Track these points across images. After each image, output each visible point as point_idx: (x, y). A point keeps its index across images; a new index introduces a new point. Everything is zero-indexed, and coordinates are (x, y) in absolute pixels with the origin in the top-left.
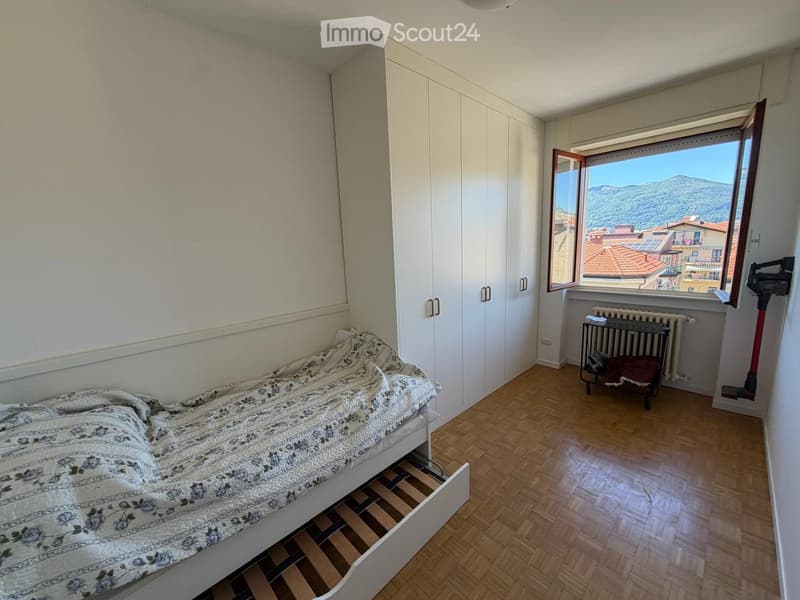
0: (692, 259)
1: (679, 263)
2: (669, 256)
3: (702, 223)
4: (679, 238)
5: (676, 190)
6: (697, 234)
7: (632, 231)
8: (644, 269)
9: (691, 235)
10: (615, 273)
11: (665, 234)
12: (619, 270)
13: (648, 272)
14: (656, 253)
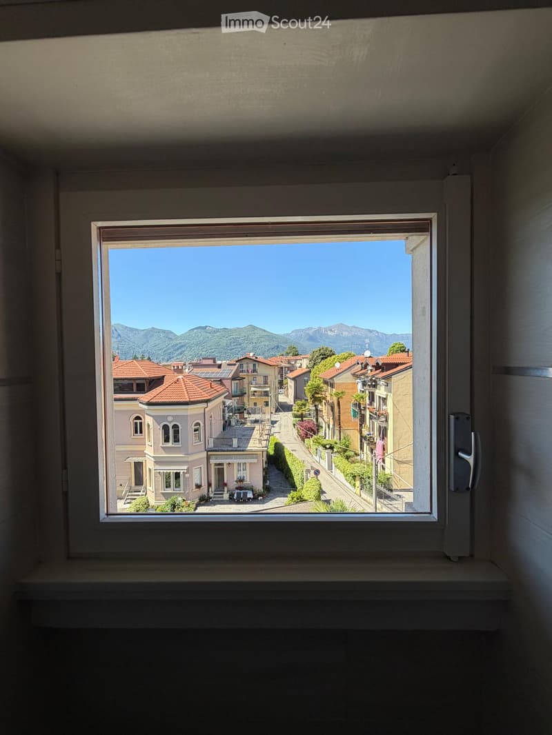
0: (254, 382)
3: (257, 358)
4: (244, 368)
6: (254, 366)
7: (215, 362)
8: (206, 395)
9: (251, 366)
10: (184, 400)
11: (235, 365)
12: (187, 397)
13: (209, 397)
14: (229, 379)
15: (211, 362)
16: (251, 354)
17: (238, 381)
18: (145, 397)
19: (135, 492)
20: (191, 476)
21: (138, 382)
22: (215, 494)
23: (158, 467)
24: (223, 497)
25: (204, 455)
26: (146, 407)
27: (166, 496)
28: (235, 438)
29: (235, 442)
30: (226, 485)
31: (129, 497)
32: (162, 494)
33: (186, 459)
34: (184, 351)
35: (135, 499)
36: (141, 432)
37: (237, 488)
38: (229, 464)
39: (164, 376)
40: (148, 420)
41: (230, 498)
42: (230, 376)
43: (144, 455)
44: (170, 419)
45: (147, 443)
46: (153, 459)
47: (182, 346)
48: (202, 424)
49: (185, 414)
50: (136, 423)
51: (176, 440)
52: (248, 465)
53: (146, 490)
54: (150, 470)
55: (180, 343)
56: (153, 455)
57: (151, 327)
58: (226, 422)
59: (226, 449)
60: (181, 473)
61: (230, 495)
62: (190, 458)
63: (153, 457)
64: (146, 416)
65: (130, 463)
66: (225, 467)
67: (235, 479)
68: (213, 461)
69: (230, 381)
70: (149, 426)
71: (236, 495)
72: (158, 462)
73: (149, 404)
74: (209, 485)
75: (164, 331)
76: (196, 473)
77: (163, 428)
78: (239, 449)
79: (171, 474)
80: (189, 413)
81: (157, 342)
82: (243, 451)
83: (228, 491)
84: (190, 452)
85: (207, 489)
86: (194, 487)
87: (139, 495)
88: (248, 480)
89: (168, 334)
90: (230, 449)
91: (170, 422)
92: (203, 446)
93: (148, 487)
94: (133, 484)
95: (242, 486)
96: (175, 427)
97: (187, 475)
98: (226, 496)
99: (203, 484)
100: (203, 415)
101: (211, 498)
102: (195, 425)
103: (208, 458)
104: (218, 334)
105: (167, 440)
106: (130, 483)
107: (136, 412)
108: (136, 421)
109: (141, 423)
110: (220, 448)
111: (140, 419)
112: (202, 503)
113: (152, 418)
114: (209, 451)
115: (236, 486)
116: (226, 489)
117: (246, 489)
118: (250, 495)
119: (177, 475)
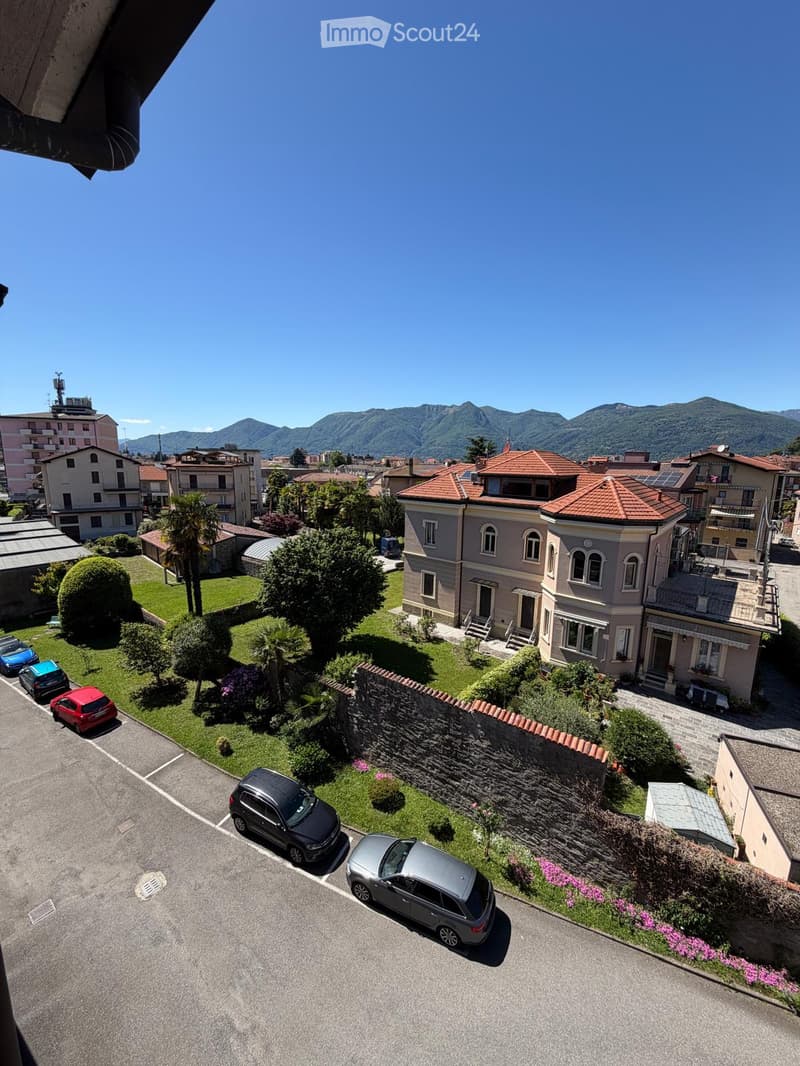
0: (719, 500)
1: (703, 505)
2: (690, 496)
3: (732, 455)
4: (703, 473)
5: (702, 415)
6: (725, 470)
7: (647, 460)
8: (656, 513)
9: (718, 470)
10: (616, 517)
11: (687, 466)
12: (622, 512)
13: (662, 517)
14: (675, 490)
15: (640, 459)
16: (721, 448)
17: (693, 495)
18: (553, 506)
19: (520, 635)
20: (613, 639)
21: (538, 482)
22: (647, 677)
23: (559, 612)
24: (663, 687)
25: (639, 610)
26: (553, 521)
27: (568, 656)
28: (704, 595)
29: (702, 603)
30: (672, 669)
31: (513, 640)
32: (563, 651)
33: (606, 611)
34: (574, 445)
35: (522, 646)
36: (536, 556)
37: (694, 682)
38: (684, 636)
39: (576, 476)
40: (553, 540)
41: (677, 694)
42: (679, 485)
43: (539, 589)
44: (588, 544)
45: (546, 572)
46: (554, 598)
47: (573, 437)
48: (641, 561)
49: (616, 540)
50: (530, 543)
51: (594, 578)
52: (724, 651)
53: (537, 639)
54: (547, 612)
55: (570, 432)
56: (554, 593)
57: (529, 409)
58: (675, 562)
59: (683, 610)
60: (596, 631)
61: (677, 688)
62: (615, 611)
63: (555, 596)
64: (549, 534)
65: (518, 595)
66: (674, 640)
67: (693, 665)
68: (651, 625)
69: (677, 493)
70: (552, 548)
71: (691, 692)
72: (561, 603)
73: (556, 516)
74: (640, 660)
75: (547, 414)
76: (620, 635)
77: (574, 556)
78: (709, 616)
79: (580, 627)
80: (623, 538)
81: (537, 431)
82: (719, 621)
83: (674, 681)
84: (615, 602)
85: (635, 665)
86: (615, 656)
87: (527, 642)
88: (720, 674)
89: (554, 419)
90: (692, 612)
91: (588, 549)
92: (639, 595)
93: (541, 634)
94: (519, 625)
95: (705, 680)
96: (595, 558)
97: (606, 637)
98: (670, 687)
99: (630, 656)
100: (645, 547)
101: (641, 681)
102: (629, 560)
103: (644, 617)
104: (636, 415)
105: (578, 574)
106: (515, 622)
107: (532, 525)
108: (531, 539)
109: (537, 544)
110: (669, 607)
111: (537, 537)
112: (625, 684)
113: (559, 539)
114: (649, 607)
115: (691, 677)
116: (670, 677)
117: (713, 688)
118: (722, 702)
119: (589, 630)
